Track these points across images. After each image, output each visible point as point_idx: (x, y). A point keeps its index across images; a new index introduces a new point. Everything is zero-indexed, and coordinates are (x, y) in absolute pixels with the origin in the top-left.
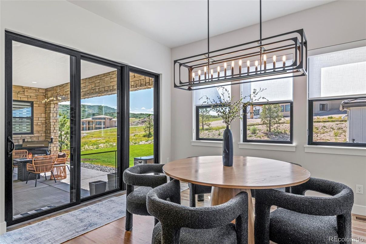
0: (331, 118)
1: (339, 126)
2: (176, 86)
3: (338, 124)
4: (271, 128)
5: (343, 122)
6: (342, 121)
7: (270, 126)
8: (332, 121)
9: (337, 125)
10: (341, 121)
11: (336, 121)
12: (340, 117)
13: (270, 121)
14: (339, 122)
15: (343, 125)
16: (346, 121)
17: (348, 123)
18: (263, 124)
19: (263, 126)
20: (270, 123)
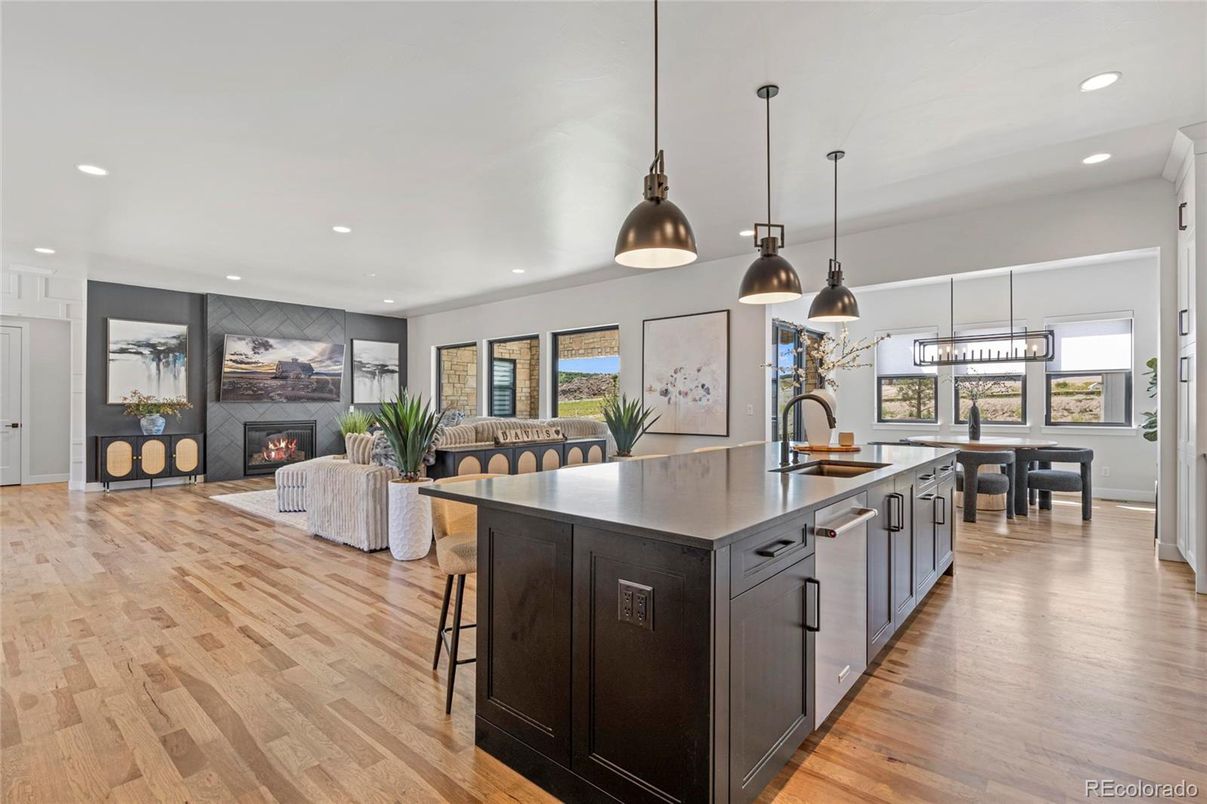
0: (1065, 385)
1: (1084, 404)
2: (915, 364)
3: (1080, 401)
4: (922, 408)
5: (1092, 396)
6: (1092, 393)
7: (919, 404)
8: (1067, 394)
9: (1078, 404)
10: (1087, 394)
11: (1077, 393)
12: (1088, 384)
13: (919, 393)
14: (1084, 397)
15: (1094, 403)
16: (1099, 393)
17: (1102, 397)
18: (904, 399)
19: (904, 404)
20: (919, 398)
